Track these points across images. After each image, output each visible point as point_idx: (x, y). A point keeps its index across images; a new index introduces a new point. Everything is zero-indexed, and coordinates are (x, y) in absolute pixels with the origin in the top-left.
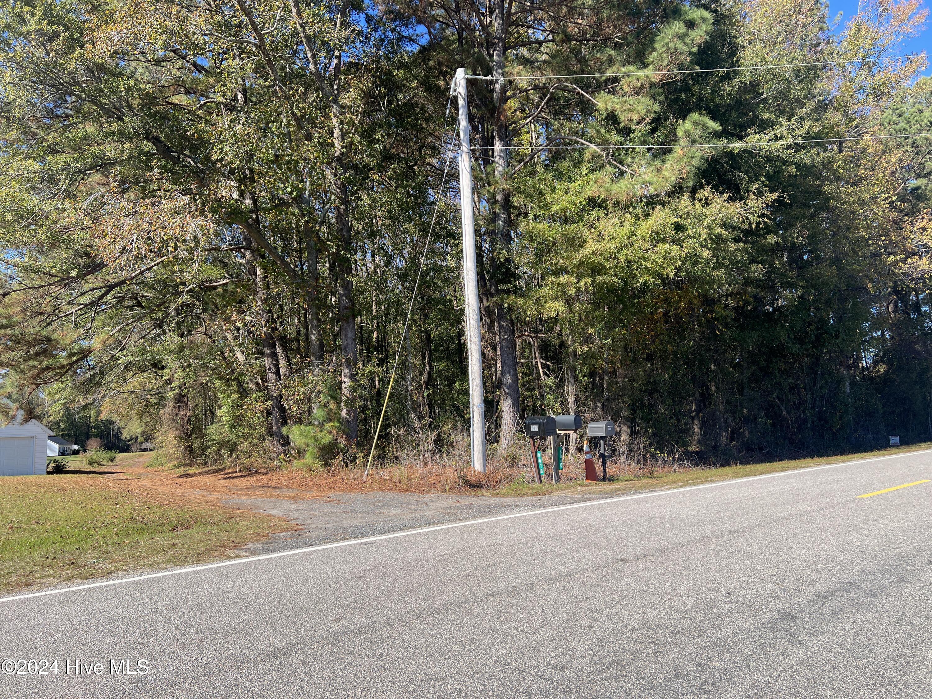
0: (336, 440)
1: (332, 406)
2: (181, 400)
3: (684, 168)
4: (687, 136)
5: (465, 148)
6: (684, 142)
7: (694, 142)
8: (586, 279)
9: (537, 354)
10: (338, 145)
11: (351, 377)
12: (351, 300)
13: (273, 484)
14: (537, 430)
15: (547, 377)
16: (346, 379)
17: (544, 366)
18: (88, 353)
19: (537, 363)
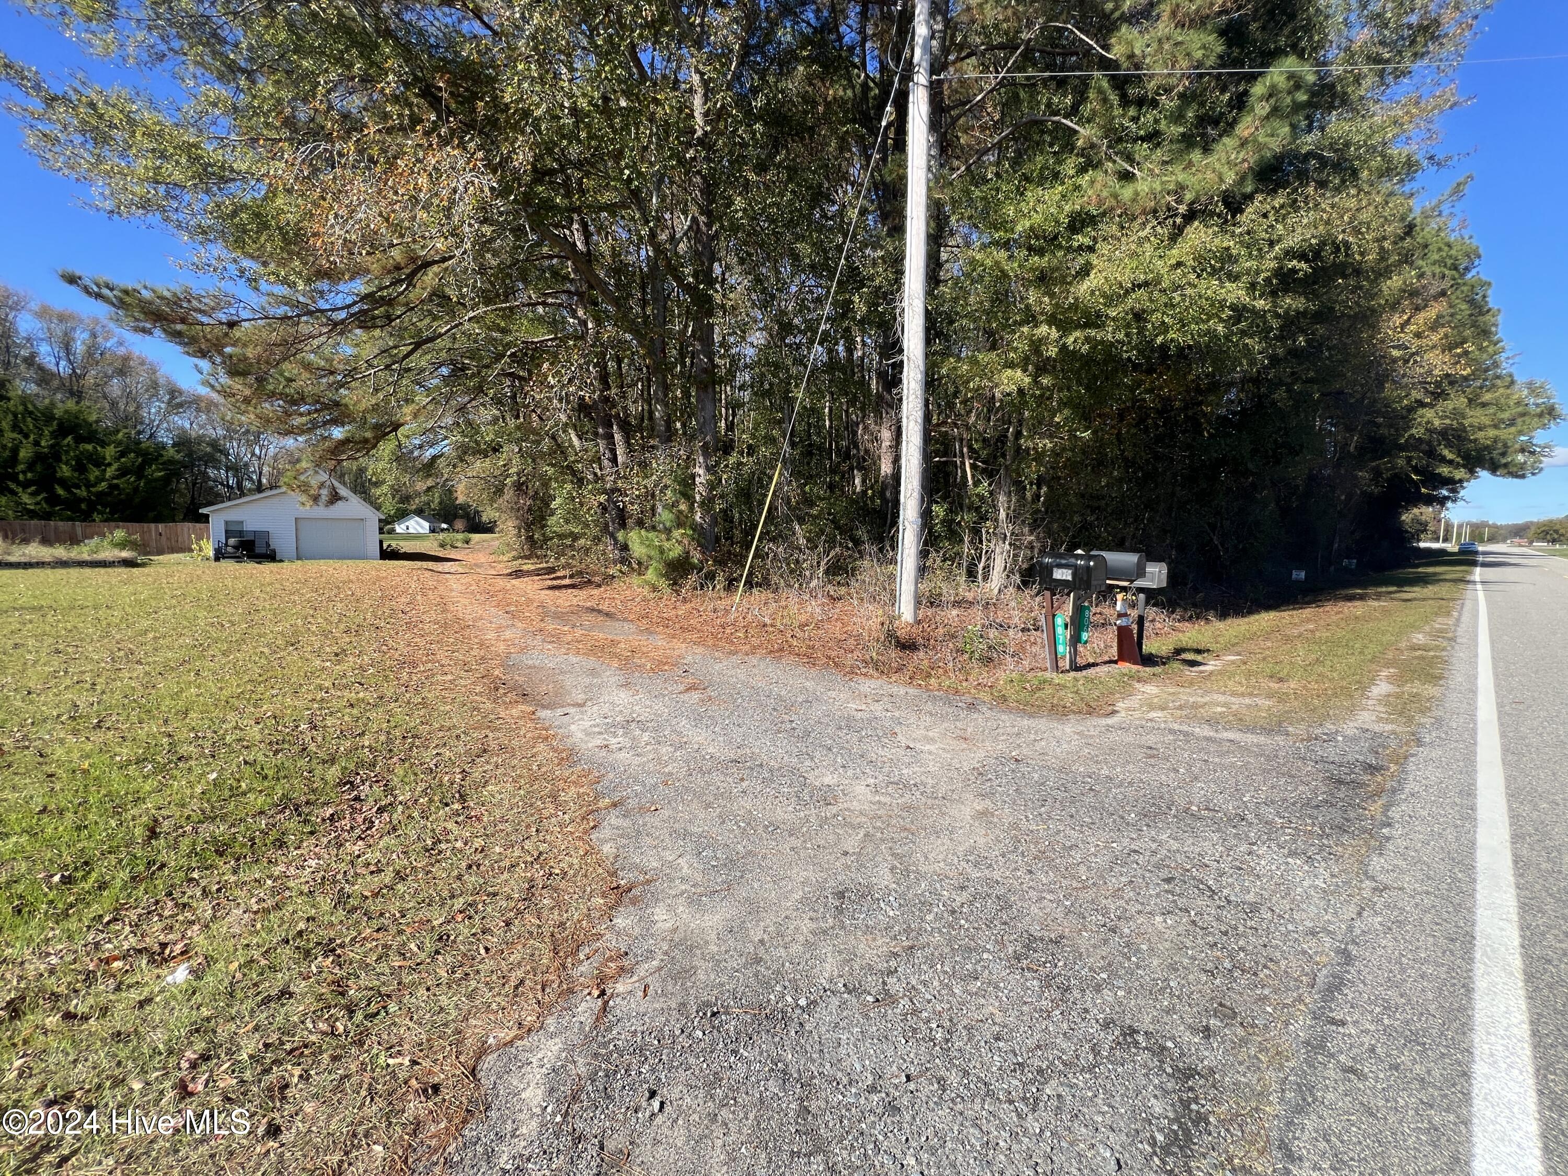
0: (688, 553)
1: (683, 507)
2: (519, 487)
3: (1249, 159)
4: (1272, 93)
5: (921, 78)
6: (1261, 109)
7: (1275, 111)
8: (1077, 334)
9: (965, 450)
10: (699, 119)
11: (708, 469)
12: (711, 360)
13: (604, 607)
14: (1070, 578)
15: (977, 483)
16: (701, 472)
17: (973, 467)
18: (396, 427)
19: (963, 463)
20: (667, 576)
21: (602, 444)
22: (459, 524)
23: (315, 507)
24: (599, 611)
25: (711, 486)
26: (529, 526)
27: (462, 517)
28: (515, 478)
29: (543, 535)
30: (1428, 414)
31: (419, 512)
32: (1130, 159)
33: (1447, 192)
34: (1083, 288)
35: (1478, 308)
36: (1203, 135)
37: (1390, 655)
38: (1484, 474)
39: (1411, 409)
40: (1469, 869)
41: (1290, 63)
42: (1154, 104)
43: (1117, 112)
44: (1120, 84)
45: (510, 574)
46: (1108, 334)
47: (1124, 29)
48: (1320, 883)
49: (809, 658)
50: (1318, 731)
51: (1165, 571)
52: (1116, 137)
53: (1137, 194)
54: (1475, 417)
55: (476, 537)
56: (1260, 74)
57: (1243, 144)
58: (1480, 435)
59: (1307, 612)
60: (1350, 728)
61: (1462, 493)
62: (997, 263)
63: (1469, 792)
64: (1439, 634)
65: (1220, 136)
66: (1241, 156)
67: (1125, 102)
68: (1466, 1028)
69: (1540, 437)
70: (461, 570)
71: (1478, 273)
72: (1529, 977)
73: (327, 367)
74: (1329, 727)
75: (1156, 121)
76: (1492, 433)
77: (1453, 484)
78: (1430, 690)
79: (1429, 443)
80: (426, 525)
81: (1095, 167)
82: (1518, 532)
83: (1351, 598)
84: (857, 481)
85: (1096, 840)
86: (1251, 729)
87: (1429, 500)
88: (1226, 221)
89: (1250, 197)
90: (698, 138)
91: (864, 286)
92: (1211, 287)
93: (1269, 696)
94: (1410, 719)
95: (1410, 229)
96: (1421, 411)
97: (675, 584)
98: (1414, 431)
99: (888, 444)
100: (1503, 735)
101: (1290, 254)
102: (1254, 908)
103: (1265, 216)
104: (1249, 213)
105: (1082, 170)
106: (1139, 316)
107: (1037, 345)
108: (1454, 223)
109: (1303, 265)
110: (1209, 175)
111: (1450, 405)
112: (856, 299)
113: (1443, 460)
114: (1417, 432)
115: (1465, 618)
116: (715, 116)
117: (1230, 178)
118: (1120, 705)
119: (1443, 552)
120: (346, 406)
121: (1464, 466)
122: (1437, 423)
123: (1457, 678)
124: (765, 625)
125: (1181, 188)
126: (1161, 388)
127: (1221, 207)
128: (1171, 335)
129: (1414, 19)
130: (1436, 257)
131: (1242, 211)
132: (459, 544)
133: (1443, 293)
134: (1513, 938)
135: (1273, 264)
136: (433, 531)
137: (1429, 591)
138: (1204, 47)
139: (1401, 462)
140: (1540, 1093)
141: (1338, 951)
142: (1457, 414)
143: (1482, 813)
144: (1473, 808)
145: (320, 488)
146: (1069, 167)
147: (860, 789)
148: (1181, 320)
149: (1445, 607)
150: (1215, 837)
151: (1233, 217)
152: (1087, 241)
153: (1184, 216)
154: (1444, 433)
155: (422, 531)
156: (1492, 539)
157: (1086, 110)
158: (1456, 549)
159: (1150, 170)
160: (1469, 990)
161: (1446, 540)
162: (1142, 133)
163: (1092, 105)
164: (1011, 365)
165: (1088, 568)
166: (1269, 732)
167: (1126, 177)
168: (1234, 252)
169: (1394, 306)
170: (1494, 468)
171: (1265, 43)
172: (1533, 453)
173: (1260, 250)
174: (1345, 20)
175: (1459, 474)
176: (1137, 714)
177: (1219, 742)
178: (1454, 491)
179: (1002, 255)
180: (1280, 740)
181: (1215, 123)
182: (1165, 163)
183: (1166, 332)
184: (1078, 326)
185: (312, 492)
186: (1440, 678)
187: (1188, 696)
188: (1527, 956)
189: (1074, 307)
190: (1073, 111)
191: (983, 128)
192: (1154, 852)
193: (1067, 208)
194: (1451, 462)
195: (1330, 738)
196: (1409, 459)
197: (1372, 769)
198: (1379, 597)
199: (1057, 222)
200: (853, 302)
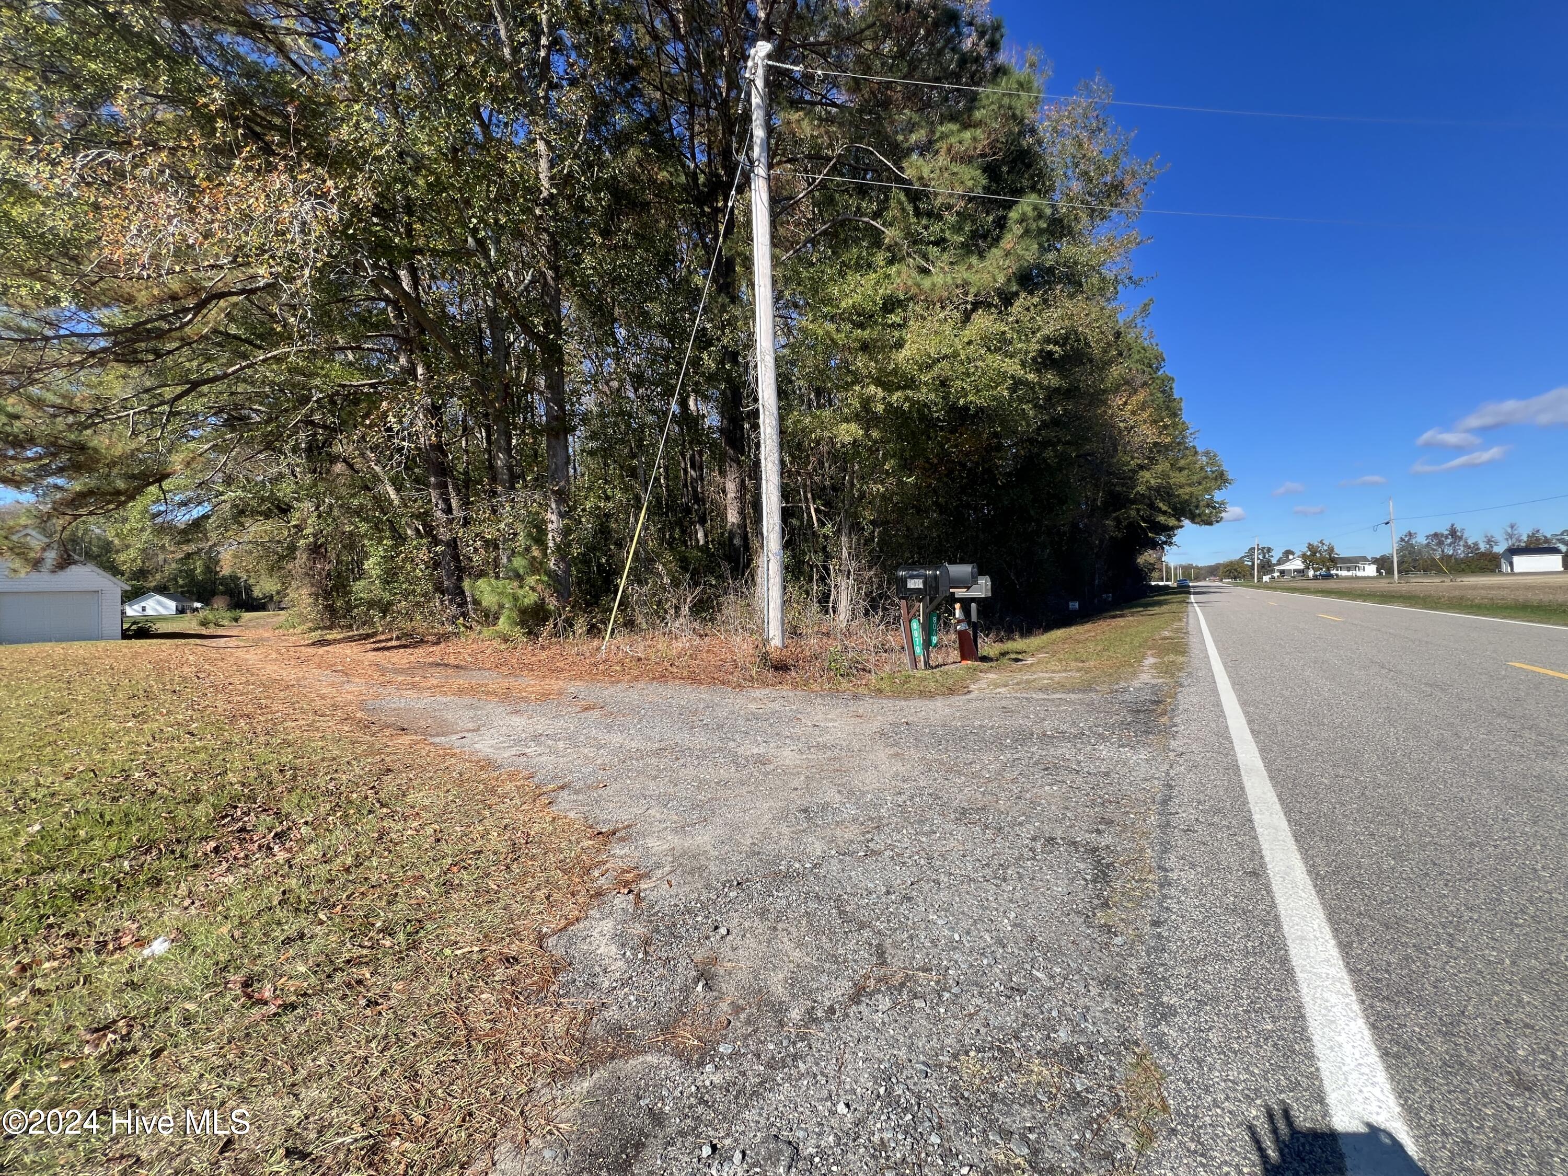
0: (543, 599)
1: (536, 554)
2: (316, 550)
3: (1012, 266)
4: (1021, 221)
5: (761, 170)
6: (1018, 230)
7: (1027, 232)
8: (899, 394)
9: (809, 495)
10: (545, 183)
11: (562, 515)
12: (562, 408)
13: (452, 661)
14: (921, 586)
15: (822, 524)
16: (554, 518)
17: (817, 511)
18: (161, 477)
19: (808, 508)
20: (523, 623)
21: (434, 495)
22: (220, 602)
23: (35, 575)
24: (446, 665)
25: (566, 532)
26: (327, 594)
27: (223, 593)
28: (311, 539)
29: (348, 602)
30: (1146, 475)
31: (162, 590)
32: (925, 257)
33: (1138, 309)
34: (901, 356)
35: (1167, 395)
36: (977, 245)
37: (1150, 643)
38: (1186, 522)
39: (1134, 472)
40: (1229, 739)
41: (1033, 198)
42: (939, 217)
43: (913, 220)
44: (914, 197)
45: (313, 644)
46: (924, 395)
47: (914, 156)
48: (1143, 757)
49: (693, 679)
50: (1116, 687)
51: (989, 583)
52: (915, 240)
53: (934, 285)
54: (1178, 478)
55: (247, 616)
56: (1017, 202)
57: (1007, 254)
58: (1181, 491)
59: (1088, 626)
60: (1136, 683)
61: (1174, 539)
62: (828, 333)
63: (1218, 704)
64: (1178, 630)
65: (989, 248)
66: (1007, 262)
67: (918, 213)
68: (1245, 803)
69: (1218, 496)
70: (243, 644)
71: (1166, 370)
72: (1272, 778)
73: (66, 404)
74: (1123, 684)
75: (942, 231)
76: (1188, 490)
77: (1168, 530)
78: (1181, 659)
79: (1150, 498)
80: (172, 605)
81: (900, 261)
82: (1213, 571)
83: (1114, 617)
84: (700, 535)
85: (986, 757)
86: (1073, 691)
87: (1154, 545)
88: (1000, 312)
89: (1016, 294)
90: (544, 199)
91: (712, 345)
92: (996, 361)
93: (1079, 670)
94: (1172, 675)
95: (1118, 335)
96: (1141, 473)
97: (532, 634)
98: (1139, 489)
99: (733, 495)
100: (1230, 677)
101: (1047, 340)
102: (1107, 774)
103: (1028, 309)
104: (1016, 308)
105: (890, 262)
106: (944, 383)
107: (866, 402)
108: (1145, 334)
109: (1057, 348)
110: (986, 276)
111: (1159, 468)
112: (705, 356)
113: (1160, 510)
114: (1141, 489)
115: (1191, 621)
116: (564, 182)
117: (1001, 279)
118: (972, 687)
119: (1167, 586)
120: (95, 450)
121: (1174, 516)
122: (1153, 482)
123: (1195, 651)
124: (639, 659)
125: (966, 284)
126: (963, 445)
127: (996, 300)
128: (970, 398)
129: (1108, 179)
130: (1137, 357)
131: (1011, 305)
132: (225, 623)
133: (1145, 384)
134: (1259, 764)
135: (1038, 347)
136: (181, 611)
137: (1165, 608)
138: (972, 178)
139: (1133, 513)
140: (1289, 821)
141: (1164, 785)
142: (1165, 475)
143: (1227, 713)
144: (1222, 711)
145: (44, 550)
146: (880, 258)
147: (786, 752)
148: (976, 387)
149: (1178, 616)
150: (1069, 745)
151: (1006, 308)
152: (898, 320)
153: (972, 303)
154: (1158, 490)
155: (164, 612)
156: (1197, 579)
157: (889, 215)
158: (1175, 585)
159: (942, 268)
160: (1242, 788)
161: (1167, 580)
162: (932, 238)
163: (893, 212)
164: (847, 420)
165: (936, 576)
166: (1084, 691)
167: (924, 271)
168: (1009, 336)
169: (1116, 390)
170: (1193, 518)
171: (1013, 182)
172: (1214, 508)
173: (1026, 335)
174: (1065, 173)
175: (1172, 522)
176: (987, 691)
177: (1053, 700)
178: (1170, 537)
179: (830, 327)
180: (1093, 695)
181: (984, 237)
182: (952, 263)
183: (966, 396)
184: (899, 388)
185: (32, 555)
186: (1185, 652)
187: (1018, 677)
188: (1269, 771)
189: (895, 372)
190: (876, 215)
191: (798, 224)
192: (1030, 758)
193: (881, 291)
194: (1165, 513)
195: (1125, 690)
196: (1138, 510)
197: (1157, 703)
198: (1132, 615)
199: (874, 302)
200: (702, 359)
